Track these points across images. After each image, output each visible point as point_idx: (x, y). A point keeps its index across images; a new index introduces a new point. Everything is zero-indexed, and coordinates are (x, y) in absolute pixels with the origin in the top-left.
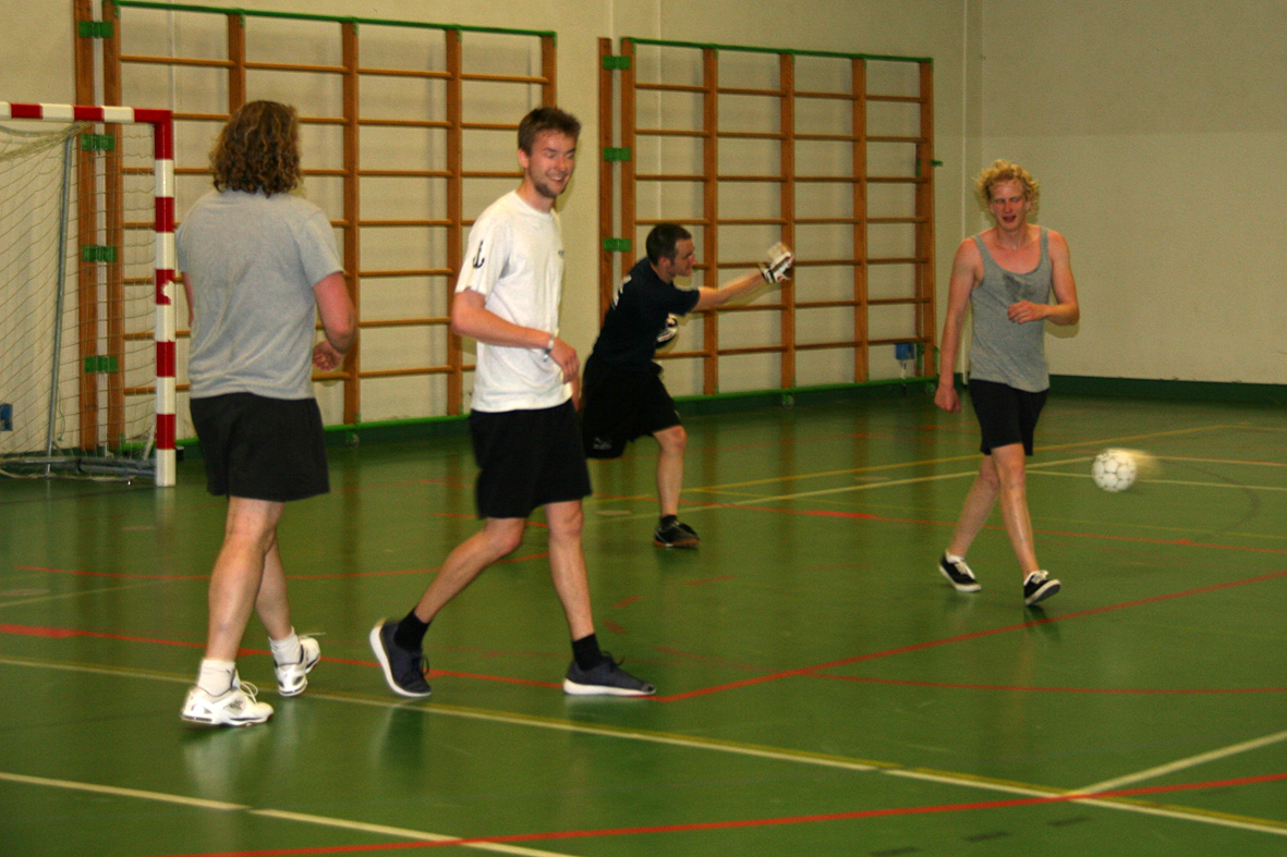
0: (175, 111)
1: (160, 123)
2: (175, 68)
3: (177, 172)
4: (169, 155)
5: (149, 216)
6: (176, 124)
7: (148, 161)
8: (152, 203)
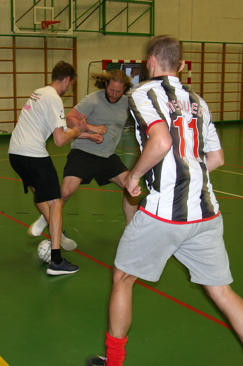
0: (192, 61)
1: (189, 64)
2: (192, 53)
3: (192, 73)
4: (190, 70)
5: (187, 81)
6: (192, 64)
7: (187, 71)
8: (187, 79)
